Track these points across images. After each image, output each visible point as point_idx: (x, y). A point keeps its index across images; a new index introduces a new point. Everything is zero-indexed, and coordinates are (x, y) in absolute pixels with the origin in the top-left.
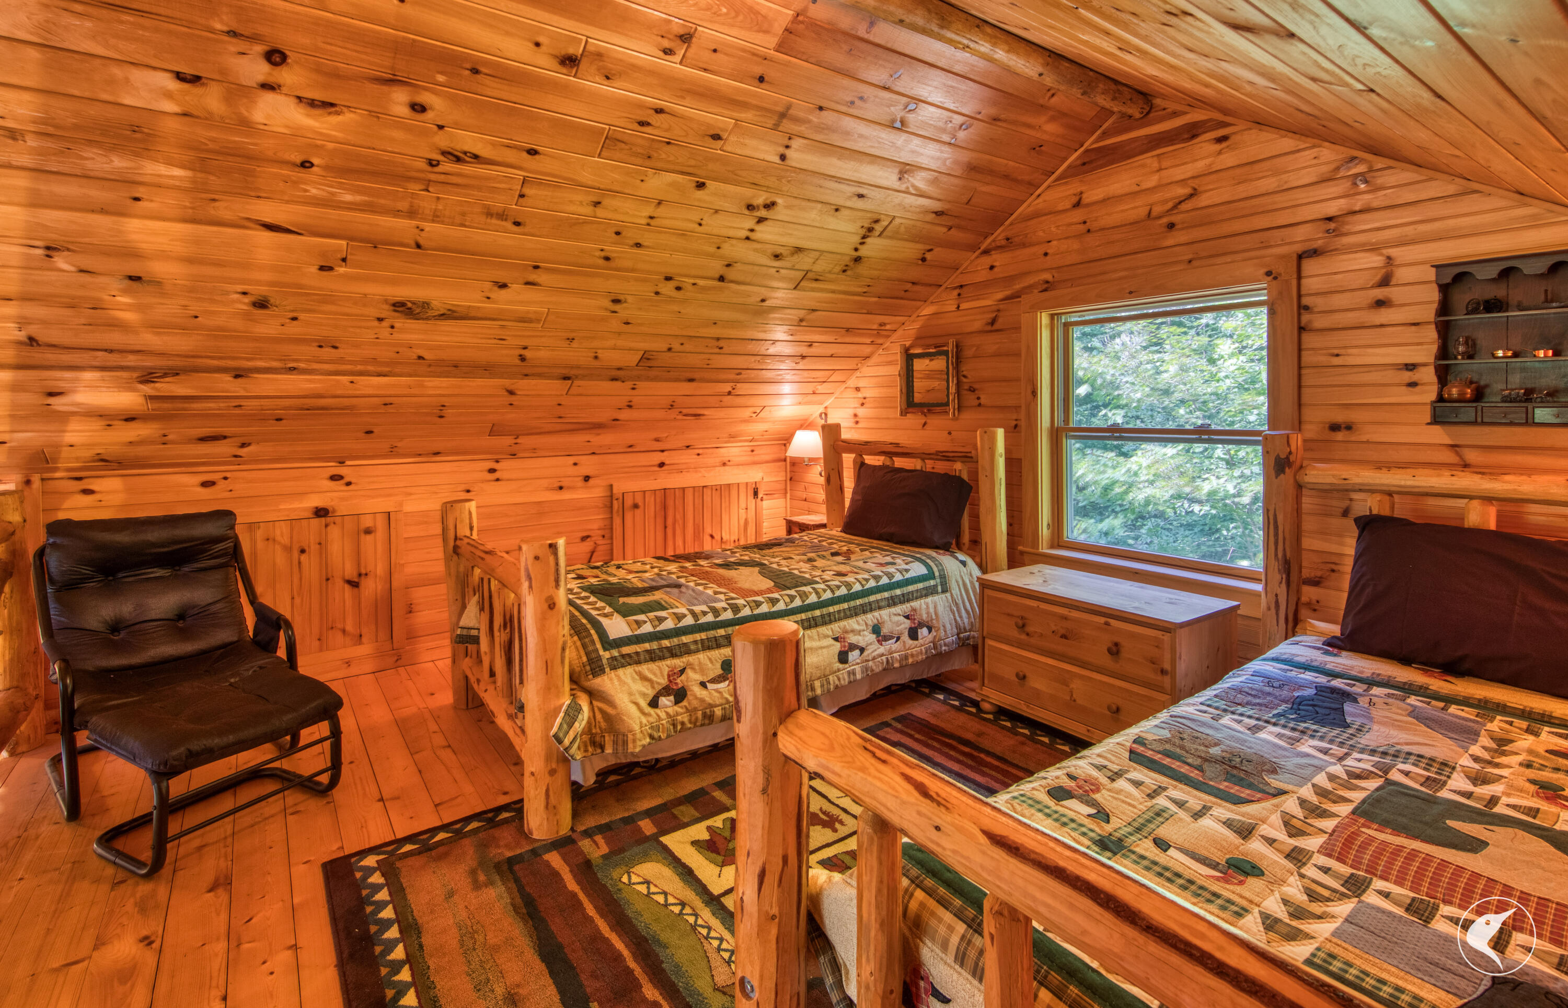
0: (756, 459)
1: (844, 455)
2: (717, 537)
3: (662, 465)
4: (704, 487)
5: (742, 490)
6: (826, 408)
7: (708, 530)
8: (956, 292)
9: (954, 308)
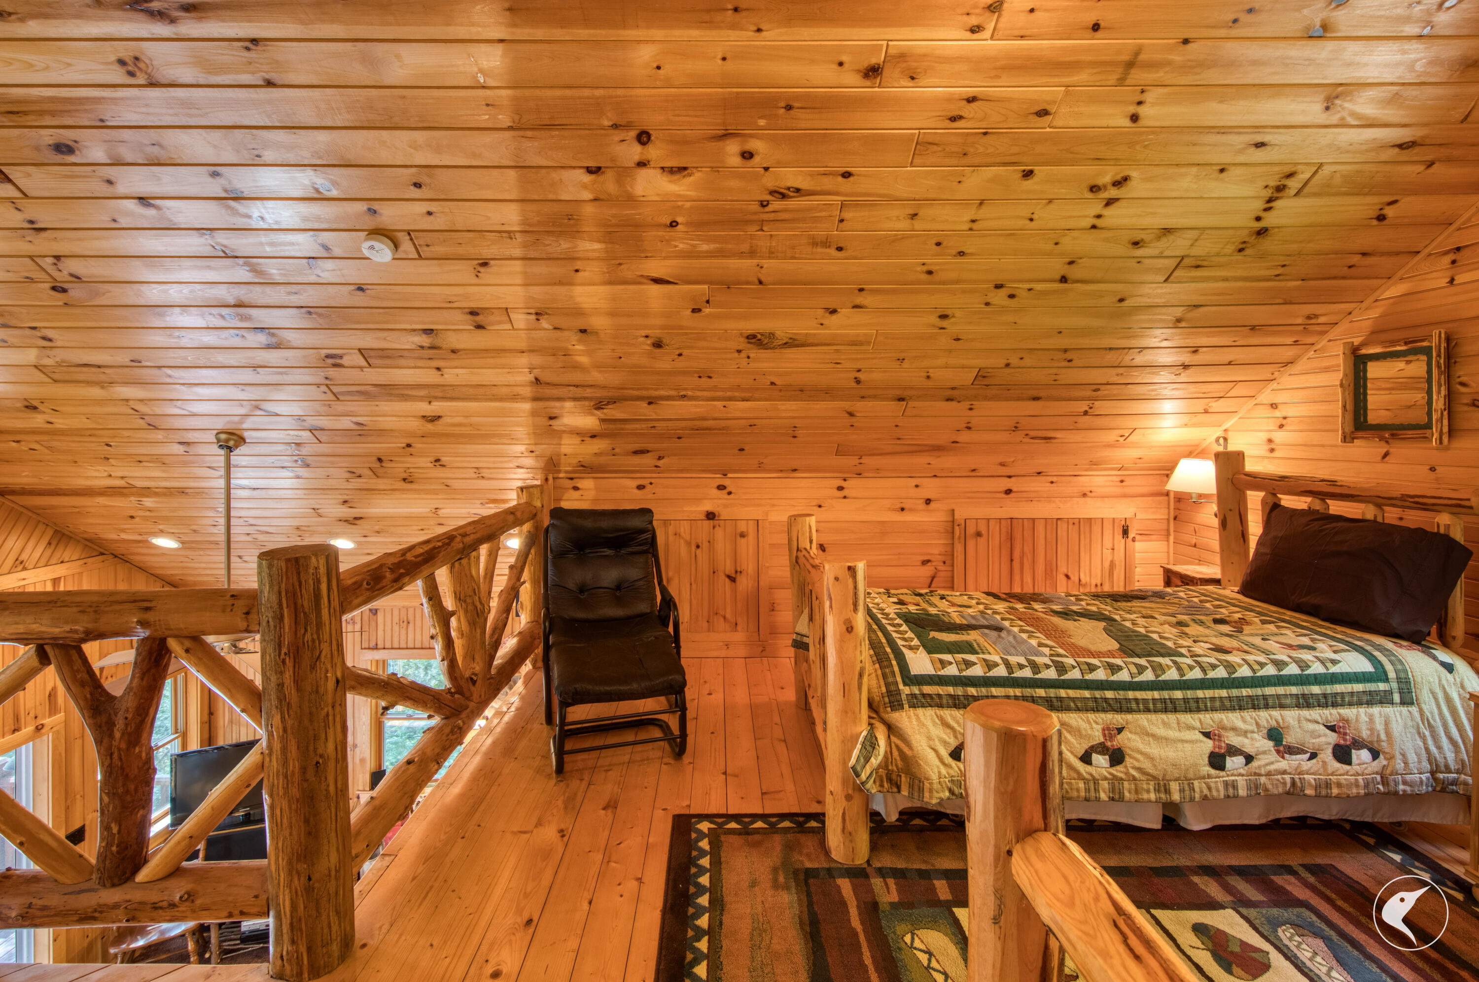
0: (1128, 490)
1: (1249, 493)
2: (1074, 578)
3: (1008, 492)
4: (1058, 519)
5: (1108, 527)
6: (1226, 430)
7: (1063, 569)
8: (1448, 259)
9: (1444, 282)
